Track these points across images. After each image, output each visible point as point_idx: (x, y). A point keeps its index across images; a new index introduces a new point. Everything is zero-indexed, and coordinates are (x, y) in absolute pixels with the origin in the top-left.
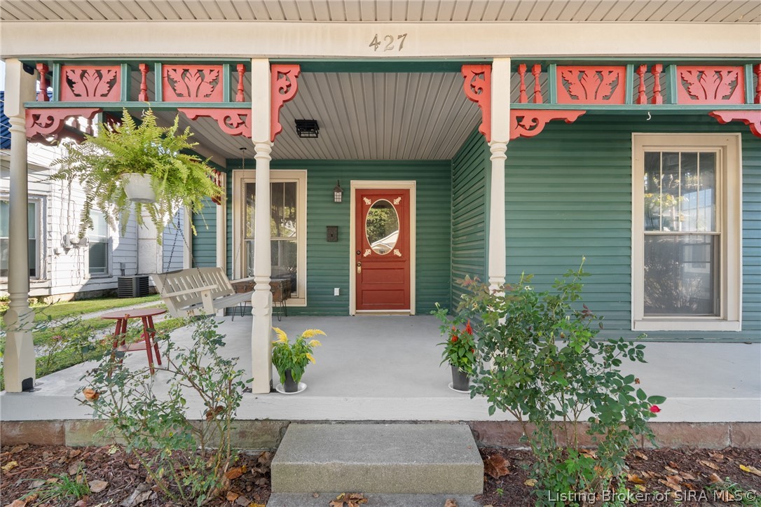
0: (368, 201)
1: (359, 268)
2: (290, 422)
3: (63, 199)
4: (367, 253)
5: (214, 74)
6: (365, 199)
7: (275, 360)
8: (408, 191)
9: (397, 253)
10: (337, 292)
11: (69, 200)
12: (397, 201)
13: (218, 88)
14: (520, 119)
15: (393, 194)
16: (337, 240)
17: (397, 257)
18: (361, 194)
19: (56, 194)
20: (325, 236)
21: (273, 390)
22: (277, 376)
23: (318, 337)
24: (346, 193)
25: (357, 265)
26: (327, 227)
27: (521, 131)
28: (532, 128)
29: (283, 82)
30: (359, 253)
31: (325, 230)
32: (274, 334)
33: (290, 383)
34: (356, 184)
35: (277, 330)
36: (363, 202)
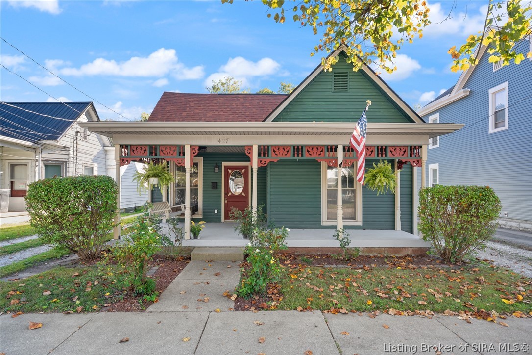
0: (230, 171)
1: (226, 201)
2: (195, 247)
3: (74, 162)
4: (230, 194)
5: (174, 148)
6: (229, 170)
7: (191, 231)
8: (248, 166)
9: (243, 194)
10: (216, 211)
11: (76, 163)
12: (243, 171)
13: (175, 152)
14: (261, 161)
15: (241, 168)
16: (216, 188)
17: (243, 196)
18: (227, 168)
19: (71, 160)
20: (211, 187)
21: (190, 239)
22: (192, 236)
23: (203, 224)
24: (220, 167)
25: (225, 200)
26: (212, 183)
27: (261, 165)
28: (264, 164)
29: (194, 151)
30: (226, 194)
31: (211, 184)
32: (191, 223)
33: (196, 236)
34: (224, 164)
35: (192, 221)
36: (228, 171)
